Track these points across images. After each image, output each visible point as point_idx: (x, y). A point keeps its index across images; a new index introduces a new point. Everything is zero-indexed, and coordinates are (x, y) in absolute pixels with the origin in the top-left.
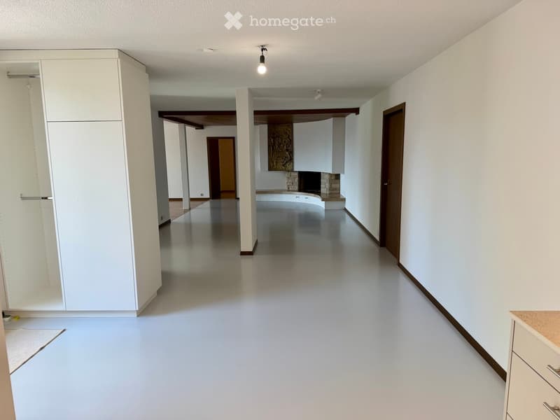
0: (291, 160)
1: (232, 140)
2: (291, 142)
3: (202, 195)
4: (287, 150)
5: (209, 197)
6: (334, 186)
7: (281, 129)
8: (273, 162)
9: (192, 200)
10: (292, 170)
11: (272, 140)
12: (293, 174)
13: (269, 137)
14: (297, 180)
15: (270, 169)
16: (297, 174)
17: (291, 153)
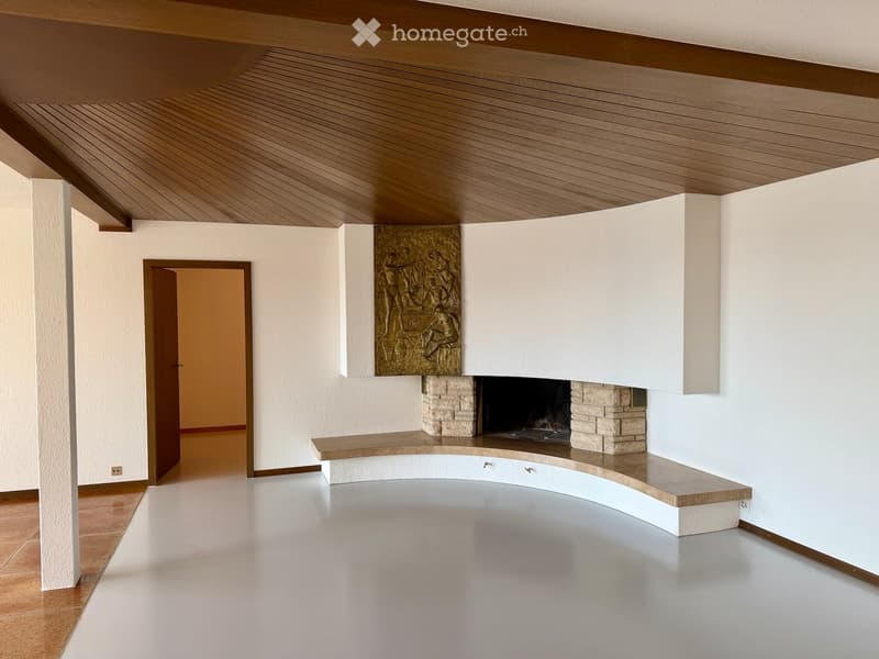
0: (456, 339)
1: (241, 272)
2: (456, 283)
3: (117, 471)
4: (442, 308)
5: (144, 476)
6: (629, 428)
7: (420, 240)
8: (390, 347)
9: (86, 491)
10: (458, 372)
11: (389, 275)
12: (453, 383)
13: (378, 267)
14: (468, 403)
15: (382, 369)
16: (468, 386)
17: (456, 315)
